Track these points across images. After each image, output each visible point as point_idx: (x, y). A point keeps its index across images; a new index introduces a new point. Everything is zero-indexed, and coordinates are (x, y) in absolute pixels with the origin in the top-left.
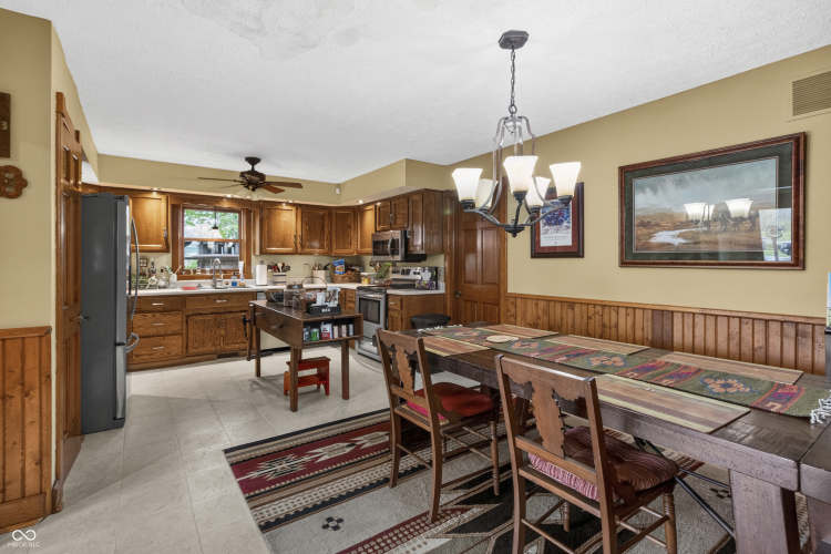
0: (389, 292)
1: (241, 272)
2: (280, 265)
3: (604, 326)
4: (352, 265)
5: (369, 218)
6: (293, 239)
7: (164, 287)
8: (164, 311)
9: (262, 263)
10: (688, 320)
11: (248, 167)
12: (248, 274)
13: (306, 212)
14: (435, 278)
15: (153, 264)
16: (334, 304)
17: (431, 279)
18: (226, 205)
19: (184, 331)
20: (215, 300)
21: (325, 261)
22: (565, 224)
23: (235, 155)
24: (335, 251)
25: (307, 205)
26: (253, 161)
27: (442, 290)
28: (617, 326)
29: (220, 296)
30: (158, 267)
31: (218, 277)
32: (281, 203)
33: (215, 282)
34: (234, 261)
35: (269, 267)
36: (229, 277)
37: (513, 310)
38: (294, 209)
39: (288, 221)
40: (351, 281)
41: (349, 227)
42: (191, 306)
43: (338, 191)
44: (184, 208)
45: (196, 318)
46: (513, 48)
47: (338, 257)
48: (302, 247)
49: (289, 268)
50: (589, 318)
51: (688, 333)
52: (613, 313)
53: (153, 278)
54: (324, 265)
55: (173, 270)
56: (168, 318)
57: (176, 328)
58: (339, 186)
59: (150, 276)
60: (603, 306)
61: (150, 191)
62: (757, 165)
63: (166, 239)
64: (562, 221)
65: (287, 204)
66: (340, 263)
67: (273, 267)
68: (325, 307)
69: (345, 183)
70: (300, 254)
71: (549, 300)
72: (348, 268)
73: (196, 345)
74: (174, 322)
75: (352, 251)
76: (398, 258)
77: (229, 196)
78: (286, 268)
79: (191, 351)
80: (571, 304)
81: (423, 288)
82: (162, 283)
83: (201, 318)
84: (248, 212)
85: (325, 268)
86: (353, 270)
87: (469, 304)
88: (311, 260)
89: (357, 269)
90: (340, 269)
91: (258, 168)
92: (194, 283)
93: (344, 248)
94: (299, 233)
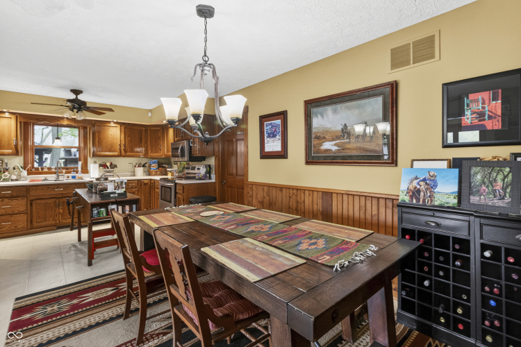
0: (177, 181)
1: (80, 169)
2: (108, 164)
3: (297, 202)
4: (163, 164)
5: (171, 132)
6: (119, 146)
7: (16, 180)
8: (11, 197)
9: (95, 162)
10: (340, 198)
11: (73, 96)
12: (85, 170)
13: (128, 128)
14: (209, 172)
15: (6, 164)
16: (122, 191)
17: (206, 173)
18: (65, 122)
19: (29, 211)
20: (54, 189)
21: (144, 161)
22: (278, 137)
23: (62, 88)
24: (151, 154)
25: (129, 124)
26: (77, 92)
27: (213, 180)
28: (304, 202)
29: (58, 186)
30: (11, 166)
31: (62, 172)
32: (109, 122)
33: (58, 176)
34: (75, 161)
35: (100, 165)
36: (70, 173)
37: (251, 193)
38: (119, 126)
39: (114, 134)
40: (161, 174)
41: (159, 138)
42: (33, 193)
43: (150, 114)
44: (34, 124)
45: (38, 202)
46: (206, 17)
47: (152, 158)
48: (125, 151)
49: (116, 166)
50: (290, 197)
51: (340, 207)
52: (302, 195)
53: (6, 173)
54: (143, 164)
55: (24, 168)
56: (15, 202)
57: (22, 209)
58: (150, 111)
59: (4, 172)
60: (297, 189)
62: (372, 100)
63: (16, 146)
64: (276, 135)
65: (114, 122)
66: (154, 163)
67: (103, 166)
68: (115, 193)
69: (154, 109)
70: (124, 156)
71: (270, 186)
72: (160, 165)
73: (39, 220)
74: (20, 205)
75: (161, 154)
76: (186, 158)
77: (66, 116)
78: (113, 166)
79: (35, 224)
80: (281, 188)
81: (200, 179)
82: (14, 177)
83: (43, 201)
84: (85, 128)
85: (144, 166)
86: (163, 167)
87: (230, 189)
88: (134, 160)
89: (166, 166)
90: (154, 166)
91: (80, 97)
92: (42, 177)
93: (156, 152)
94: (123, 142)
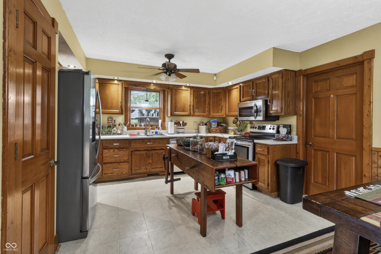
0: (256, 141)
1: (160, 126)
2: (181, 122)
4: (221, 123)
5: (235, 94)
6: (189, 107)
7: (120, 134)
8: (119, 148)
9: (171, 121)
11: (167, 61)
12: (164, 127)
13: (196, 90)
14: (289, 132)
15: (115, 121)
16: (231, 153)
17: (287, 133)
18: (152, 87)
19: (130, 160)
20: (147, 142)
21: (205, 120)
23: (159, 53)
24: (212, 114)
25: (196, 87)
26: (170, 56)
27: (295, 141)
29: (149, 140)
30: (117, 123)
31: (148, 129)
32: (182, 86)
33: (146, 131)
34: (156, 120)
35: (175, 123)
36: (154, 129)
38: (189, 89)
39: (186, 96)
40: (221, 132)
41: (221, 100)
42: (134, 146)
43: (215, 78)
44: (131, 90)
45: (136, 153)
47: (213, 118)
48: (194, 112)
49: (186, 124)
53: (115, 129)
54: (205, 122)
55: (125, 124)
56: (121, 153)
57: (126, 158)
58: (215, 75)
59: (113, 128)
61: (114, 80)
63: (121, 107)
65: (186, 86)
66: (214, 122)
67: (177, 123)
68: (225, 155)
69: (219, 73)
70: (193, 116)
72: (219, 124)
73: (136, 168)
74: (124, 155)
75: (222, 114)
76: (260, 118)
77: (154, 82)
78: (184, 124)
79: (133, 172)
81: (282, 140)
82: (119, 132)
83: (139, 153)
84: (164, 92)
85: (206, 124)
86: (222, 126)
88: (198, 119)
89: (224, 125)
90: (214, 125)
91: (173, 61)
92: (135, 132)
93: (218, 112)
94: (192, 104)
